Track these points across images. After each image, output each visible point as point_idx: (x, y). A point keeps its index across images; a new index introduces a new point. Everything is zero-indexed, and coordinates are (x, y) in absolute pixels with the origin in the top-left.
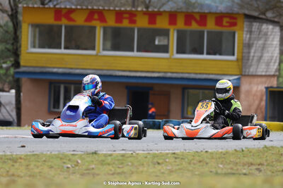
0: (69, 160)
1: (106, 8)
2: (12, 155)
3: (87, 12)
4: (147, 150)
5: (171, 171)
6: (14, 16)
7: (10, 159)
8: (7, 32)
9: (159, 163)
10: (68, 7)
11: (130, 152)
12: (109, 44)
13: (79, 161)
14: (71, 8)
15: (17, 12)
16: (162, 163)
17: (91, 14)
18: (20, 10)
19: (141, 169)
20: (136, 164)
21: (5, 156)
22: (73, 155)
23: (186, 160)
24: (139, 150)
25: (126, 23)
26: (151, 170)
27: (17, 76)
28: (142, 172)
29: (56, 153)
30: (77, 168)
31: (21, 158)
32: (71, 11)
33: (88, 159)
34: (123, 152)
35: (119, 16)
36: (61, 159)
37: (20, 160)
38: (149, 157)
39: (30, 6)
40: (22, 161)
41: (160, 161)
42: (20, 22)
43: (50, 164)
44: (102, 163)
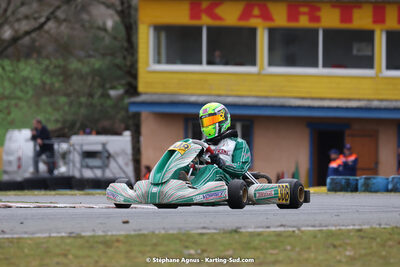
0: (195, 242)
2: (103, 236)
4: (320, 226)
5: (353, 259)
7: (101, 243)
8: (115, 38)
9: (335, 246)
11: (292, 229)
16: (340, 246)
19: (306, 256)
21: (93, 237)
22: (202, 234)
23: (378, 240)
24: (308, 226)
26: (321, 258)
27: (133, 109)
28: (307, 260)
29: (175, 232)
31: (118, 241)
34: (282, 229)
37: (116, 244)
38: (319, 236)
40: (120, 245)
41: (337, 243)
43: (163, 249)
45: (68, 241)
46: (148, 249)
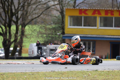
0: (86, 74)
1: (101, 9)
2: (61, 72)
3: (93, 11)
6: (62, 12)
7: (61, 73)
10: (85, 8)
11: (112, 70)
12: (102, 24)
13: (90, 74)
14: (86, 9)
15: (63, 11)
17: (95, 12)
18: (64, 10)
20: (114, 75)
21: (58, 72)
22: (87, 71)
25: (109, 15)
29: (80, 70)
30: (89, 77)
31: (65, 73)
32: (86, 10)
33: (94, 73)
34: (109, 70)
35: (107, 12)
36: (82, 73)
37: (65, 74)
38: (119, 72)
39: (69, 8)
40: (66, 74)
42: (64, 15)
43: (77, 75)
44: (100, 75)
45: (52, 73)
46: (73, 75)
